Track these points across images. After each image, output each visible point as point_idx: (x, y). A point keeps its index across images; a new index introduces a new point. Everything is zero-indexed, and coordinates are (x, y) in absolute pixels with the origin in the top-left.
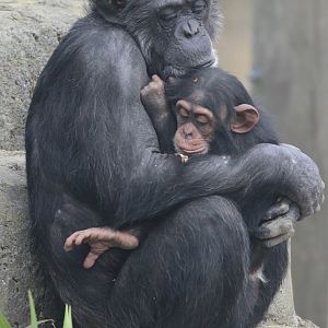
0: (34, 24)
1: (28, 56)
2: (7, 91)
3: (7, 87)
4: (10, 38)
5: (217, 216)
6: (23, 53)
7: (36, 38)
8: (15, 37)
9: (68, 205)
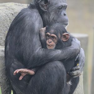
0: (12, 10)
1: (10, 19)
2: (3, 29)
3: (3, 28)
4: (5, 14)
5: (57, 66)
6: (8, 19)
7: (13, 14)
8: (6, 14)
9: (15, 62)
